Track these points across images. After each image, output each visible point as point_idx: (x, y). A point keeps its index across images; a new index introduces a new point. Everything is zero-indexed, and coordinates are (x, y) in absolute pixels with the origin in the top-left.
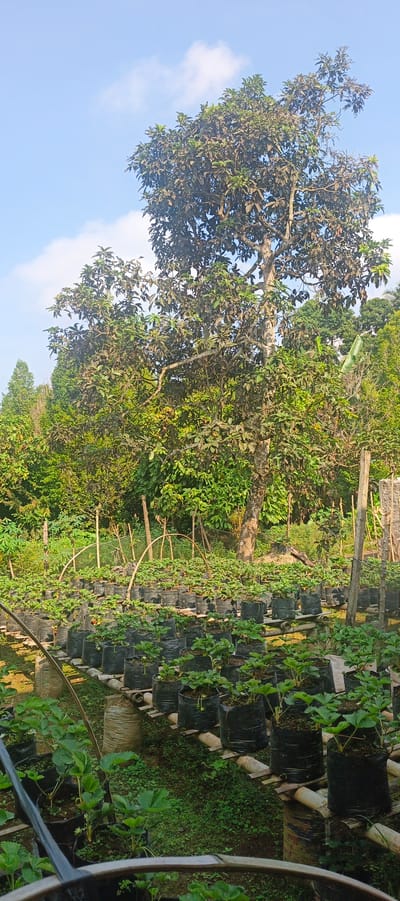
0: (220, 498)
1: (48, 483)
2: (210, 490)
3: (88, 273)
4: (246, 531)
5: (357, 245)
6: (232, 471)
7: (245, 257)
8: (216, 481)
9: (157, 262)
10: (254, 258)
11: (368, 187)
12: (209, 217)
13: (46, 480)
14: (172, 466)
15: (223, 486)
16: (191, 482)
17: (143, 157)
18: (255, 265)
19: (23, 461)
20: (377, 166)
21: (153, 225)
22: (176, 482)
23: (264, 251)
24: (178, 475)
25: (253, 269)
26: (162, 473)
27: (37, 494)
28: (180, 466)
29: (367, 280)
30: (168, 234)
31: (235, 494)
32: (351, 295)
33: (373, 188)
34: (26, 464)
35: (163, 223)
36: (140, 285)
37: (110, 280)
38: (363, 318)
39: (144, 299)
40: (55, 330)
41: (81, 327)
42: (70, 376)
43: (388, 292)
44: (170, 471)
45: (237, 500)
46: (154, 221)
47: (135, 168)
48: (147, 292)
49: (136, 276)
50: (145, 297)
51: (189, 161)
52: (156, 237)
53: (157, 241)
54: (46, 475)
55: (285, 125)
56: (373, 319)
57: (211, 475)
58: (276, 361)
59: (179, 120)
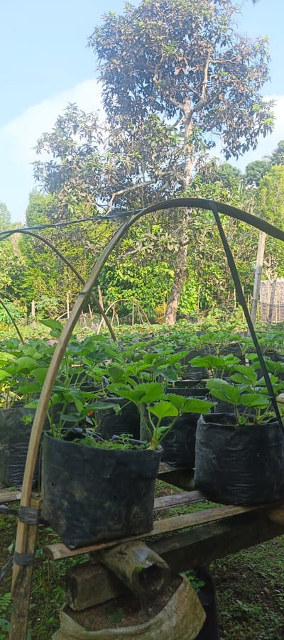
0: (148, 296)
1: (26, 289)
2: (141, 291)
3: (60, 122)
4: (170, 310)
5: (251, 105)
6: (156, 278)
7: (170, 115)
8: (145, 285)
9: (107, 119)
10: (177, 116)
11: (262, 60)
12: (145, 85)
13: (24, 286)
14: (114, 275)
15: (149, 288)
16: (127, 285)
17: (99, 36)
18: (178, 121)
19: (7, 272)
20: (268, 44)
21: (104, 90)
22: (117, 285)
23: (185, 108)
24: (118, 280)
25: (176, 124)
26: (107, 280)
27: (18, 296)
28: (120, 274)
29: (258, 132)
30: (115, 96)
31: (158, 293)
32: (246, 143)
33: (265, 59)
34: (9, 274)
35: (112, 89)
36: (98, 132)
37: (76, 127)
38: (248, 175)
39: (99, 142)
40: (38, 163)
41: (55, 163)
42: (39, 212)
43: (266, 157)
44: (112, 278)
45: (160, 298)
46: (105, 87)
47: (93, 45)
48: (102, 137)
49: (95, 124)
50: (100, 141)
51: (134, 36)
52: (106, 100)
53: (107, 103)
54: (24, 282)
55: (205, 10)
56: (255, 176)
57: (141, 281)
58: (194, 186)
59: (127, 8)
